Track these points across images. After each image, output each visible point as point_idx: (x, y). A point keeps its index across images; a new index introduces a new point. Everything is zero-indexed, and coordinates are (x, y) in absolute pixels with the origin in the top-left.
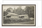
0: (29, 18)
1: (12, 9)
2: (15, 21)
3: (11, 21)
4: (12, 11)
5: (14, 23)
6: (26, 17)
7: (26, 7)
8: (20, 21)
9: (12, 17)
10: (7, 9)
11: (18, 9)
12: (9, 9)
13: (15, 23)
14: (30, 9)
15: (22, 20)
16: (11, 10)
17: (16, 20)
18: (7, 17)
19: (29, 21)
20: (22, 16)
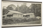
0: (35, 17)
1: (15, 6)
2: (18, 21)
3: (13, 21)
4: (15, 9)
5: (17, 23)
6: (32, 16)
7: (32, 4)
8: (25, 21)
9: (14, 16)
10: (8, 6)
11: (22, 6)
12: (10, 6)
13: (19, 23)
14: (36, 6)
15: (27, 19)
16: (13, 7)
17: (20, 20)
18: (8, 16)
19: (35, 20)
20: (27, 15)
